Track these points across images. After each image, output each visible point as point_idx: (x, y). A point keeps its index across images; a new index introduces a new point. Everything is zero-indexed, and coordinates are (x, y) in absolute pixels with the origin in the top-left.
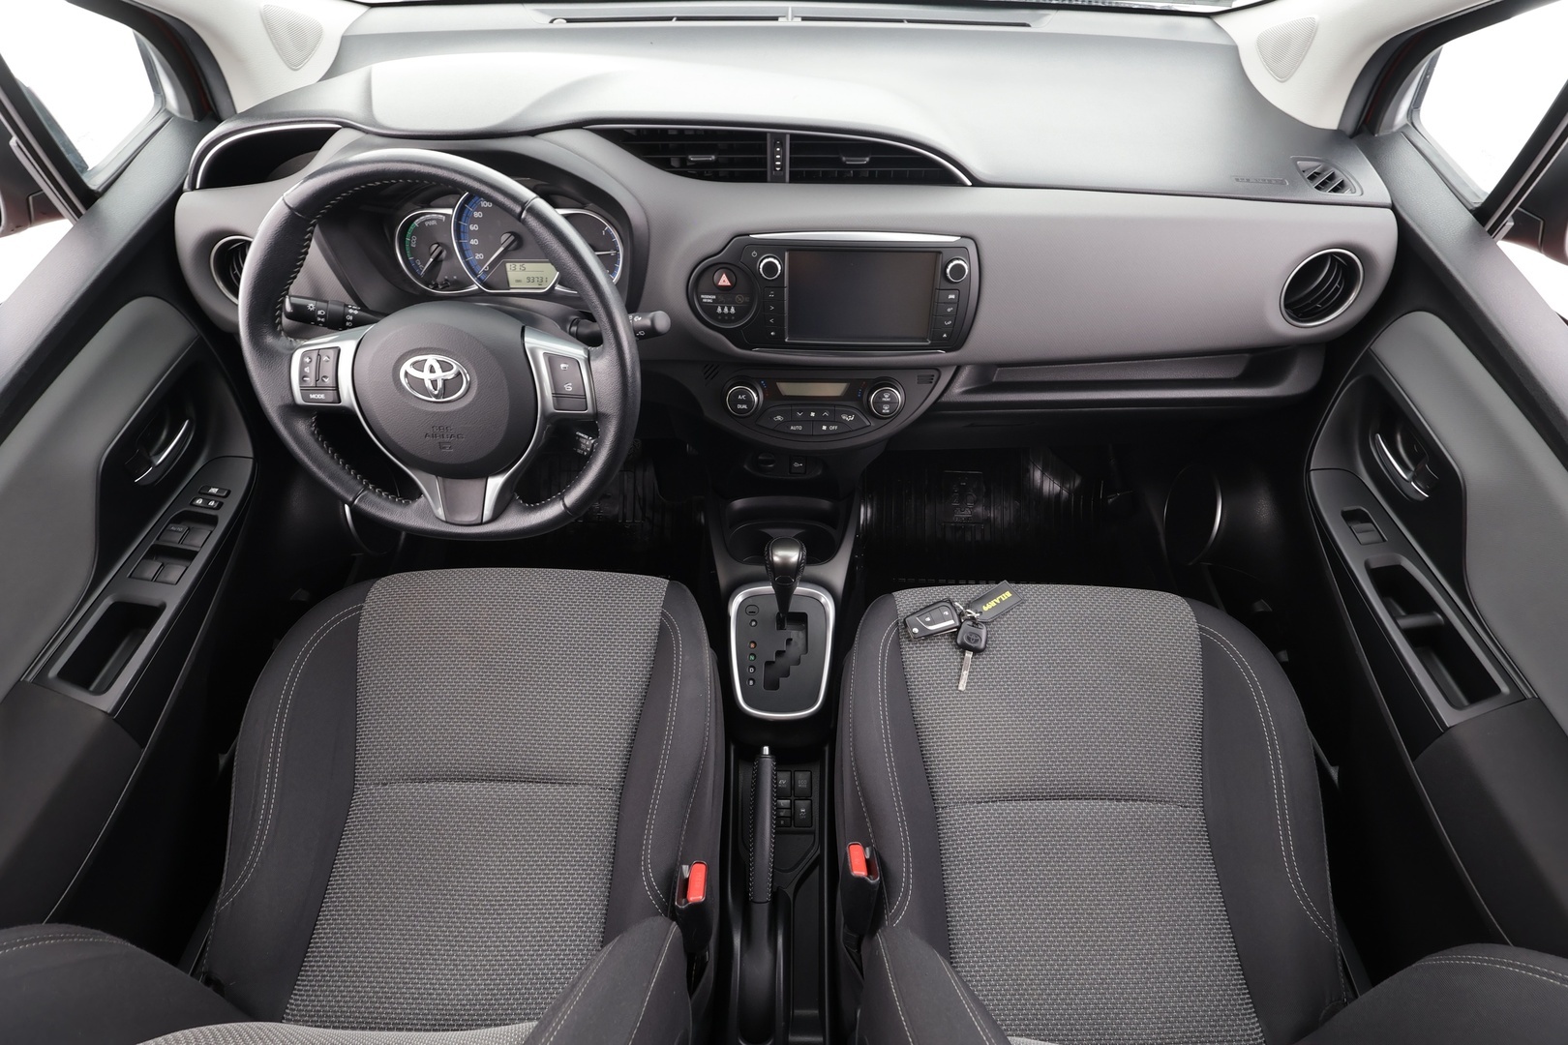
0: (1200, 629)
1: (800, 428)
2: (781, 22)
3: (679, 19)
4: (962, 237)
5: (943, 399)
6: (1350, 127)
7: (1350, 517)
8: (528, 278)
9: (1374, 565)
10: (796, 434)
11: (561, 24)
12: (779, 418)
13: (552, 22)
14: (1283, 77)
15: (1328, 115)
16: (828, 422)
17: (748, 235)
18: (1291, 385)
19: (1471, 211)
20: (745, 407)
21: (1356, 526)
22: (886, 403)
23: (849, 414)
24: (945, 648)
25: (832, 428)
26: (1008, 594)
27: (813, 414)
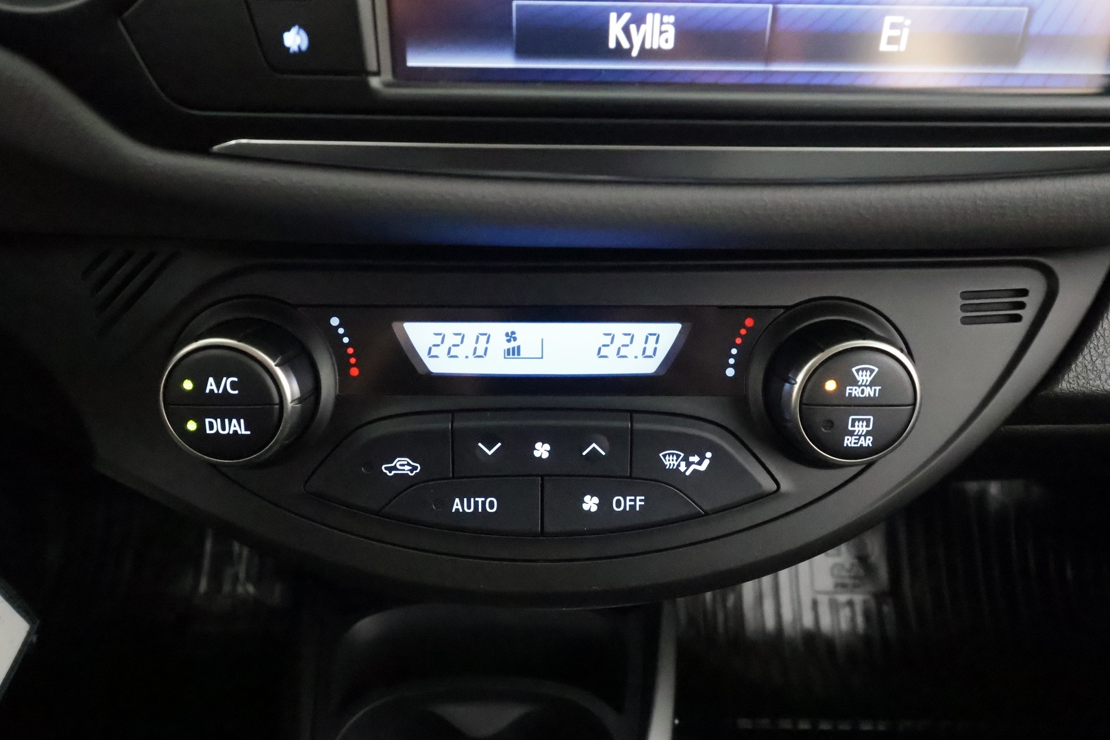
1: (490, 504)
5: (1070, 383)
10: (476, 526)
12: (403, 465)
16: (606, 487)
20: (237, 427)
22: (862, 405)
23: (691, 447)
25: (626, 503)
27: (542, 450)
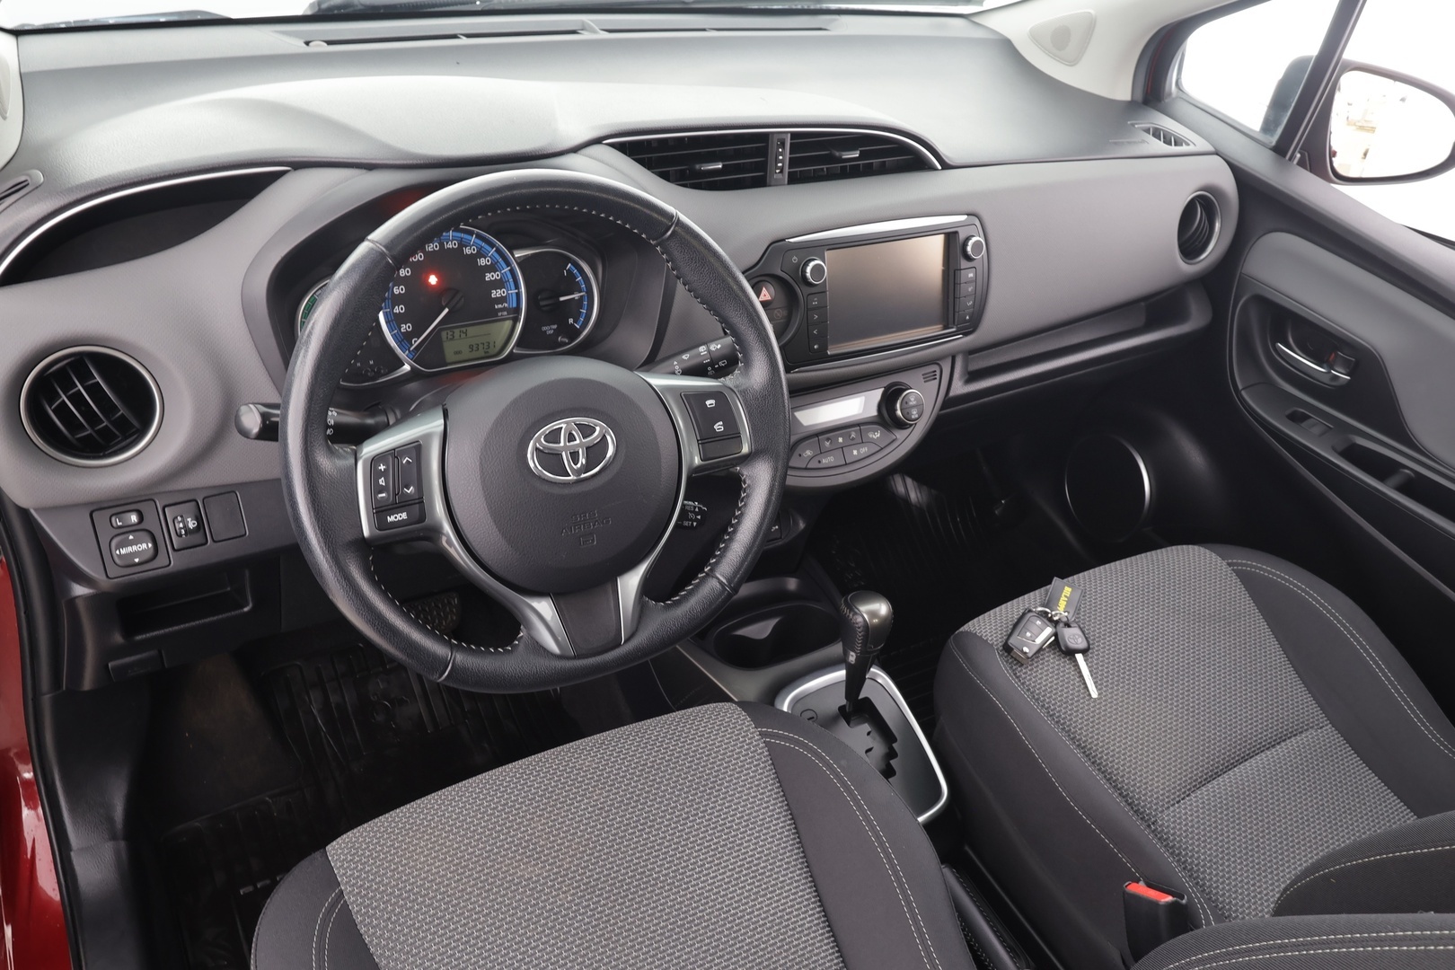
0: (1229, 564)
1: (832, 459)
2: (585, 36)
3: (469, 36)
4: (968, 215)
5: (952, 394)
6: (1139, 97)
7: (1296, 418)
8: (471, 347)
9: (1340, 448)
10: (828, 467)
11: (319, 47)
12: (808, 453)
13: (307, 43)
14: (1072, 62)
15: (1122, 90)
16: (857, 447)
17: (784, 240)
18: (1195, 319)
19: (1271, 149)
21: (1303, 425)
22: (914, 406)
23: (874, 431)
24: (1053, 661)
25: (863, 450)
26: (1067, 591)
27: (841, 440)
